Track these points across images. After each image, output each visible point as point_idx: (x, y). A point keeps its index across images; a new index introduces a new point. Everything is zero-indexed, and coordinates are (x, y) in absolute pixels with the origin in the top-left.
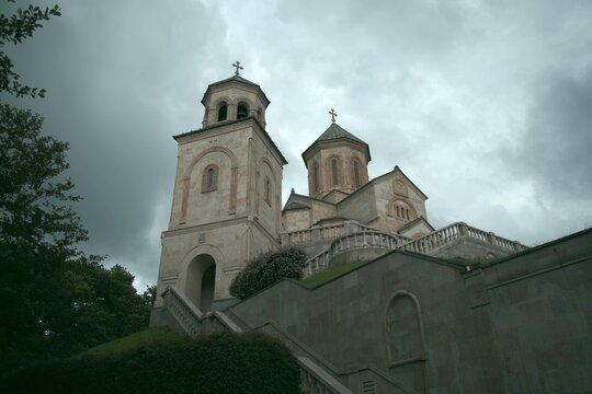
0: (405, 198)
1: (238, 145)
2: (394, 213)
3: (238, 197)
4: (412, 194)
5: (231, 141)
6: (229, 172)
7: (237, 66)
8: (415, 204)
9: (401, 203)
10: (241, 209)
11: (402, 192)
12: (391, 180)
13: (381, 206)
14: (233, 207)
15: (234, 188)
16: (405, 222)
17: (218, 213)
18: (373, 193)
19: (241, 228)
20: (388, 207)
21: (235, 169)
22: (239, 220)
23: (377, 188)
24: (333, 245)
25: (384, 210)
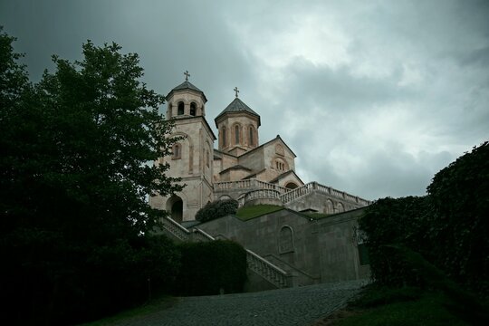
0: (282, 156)
1: (193, 132)
2: (275, 166)
3: (194, 164)
4: (287, 154)
5: (188, 129)
6: (189, 149)
7: (187, 74)
8: (288, 160)
9: (280, 160)
10: (196, 171)
11: (281, 152)
12: (274, 145)
13: (267, 162)
14: (191, 170)
15: (191, 159)
16: (281, 172)
17: (182, 172)
18: (263, 153)
19: (197, 182)
20: (272, 162)
21: (191, 147)
22: (194, 178)
23: (266, 150)
24: (247, 195)
25: (269, 164)
